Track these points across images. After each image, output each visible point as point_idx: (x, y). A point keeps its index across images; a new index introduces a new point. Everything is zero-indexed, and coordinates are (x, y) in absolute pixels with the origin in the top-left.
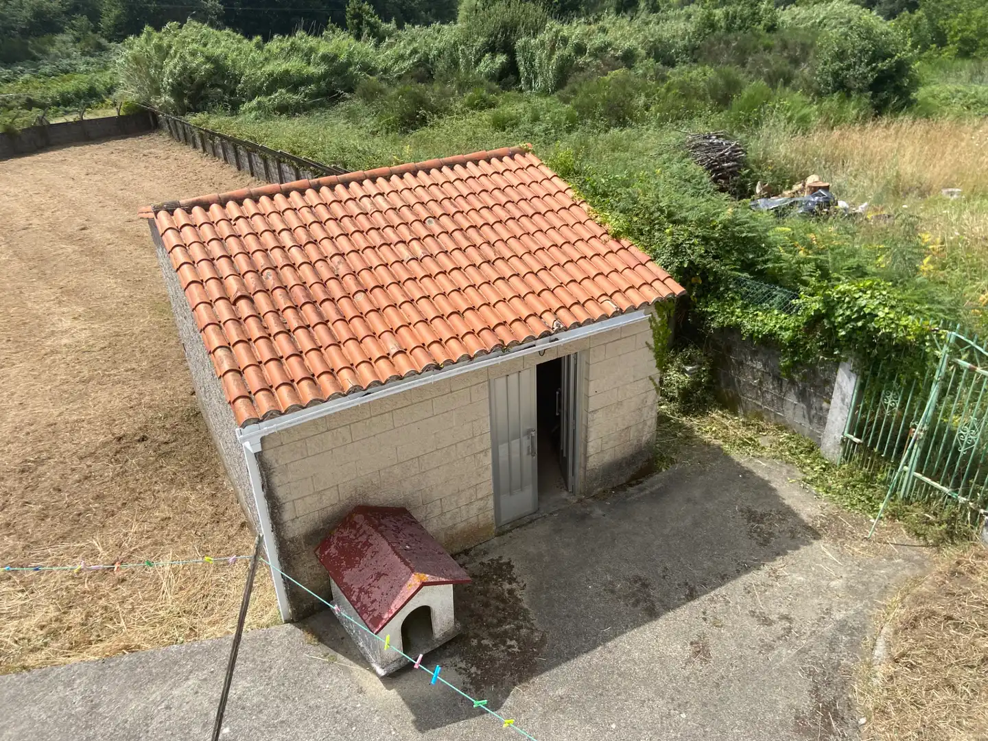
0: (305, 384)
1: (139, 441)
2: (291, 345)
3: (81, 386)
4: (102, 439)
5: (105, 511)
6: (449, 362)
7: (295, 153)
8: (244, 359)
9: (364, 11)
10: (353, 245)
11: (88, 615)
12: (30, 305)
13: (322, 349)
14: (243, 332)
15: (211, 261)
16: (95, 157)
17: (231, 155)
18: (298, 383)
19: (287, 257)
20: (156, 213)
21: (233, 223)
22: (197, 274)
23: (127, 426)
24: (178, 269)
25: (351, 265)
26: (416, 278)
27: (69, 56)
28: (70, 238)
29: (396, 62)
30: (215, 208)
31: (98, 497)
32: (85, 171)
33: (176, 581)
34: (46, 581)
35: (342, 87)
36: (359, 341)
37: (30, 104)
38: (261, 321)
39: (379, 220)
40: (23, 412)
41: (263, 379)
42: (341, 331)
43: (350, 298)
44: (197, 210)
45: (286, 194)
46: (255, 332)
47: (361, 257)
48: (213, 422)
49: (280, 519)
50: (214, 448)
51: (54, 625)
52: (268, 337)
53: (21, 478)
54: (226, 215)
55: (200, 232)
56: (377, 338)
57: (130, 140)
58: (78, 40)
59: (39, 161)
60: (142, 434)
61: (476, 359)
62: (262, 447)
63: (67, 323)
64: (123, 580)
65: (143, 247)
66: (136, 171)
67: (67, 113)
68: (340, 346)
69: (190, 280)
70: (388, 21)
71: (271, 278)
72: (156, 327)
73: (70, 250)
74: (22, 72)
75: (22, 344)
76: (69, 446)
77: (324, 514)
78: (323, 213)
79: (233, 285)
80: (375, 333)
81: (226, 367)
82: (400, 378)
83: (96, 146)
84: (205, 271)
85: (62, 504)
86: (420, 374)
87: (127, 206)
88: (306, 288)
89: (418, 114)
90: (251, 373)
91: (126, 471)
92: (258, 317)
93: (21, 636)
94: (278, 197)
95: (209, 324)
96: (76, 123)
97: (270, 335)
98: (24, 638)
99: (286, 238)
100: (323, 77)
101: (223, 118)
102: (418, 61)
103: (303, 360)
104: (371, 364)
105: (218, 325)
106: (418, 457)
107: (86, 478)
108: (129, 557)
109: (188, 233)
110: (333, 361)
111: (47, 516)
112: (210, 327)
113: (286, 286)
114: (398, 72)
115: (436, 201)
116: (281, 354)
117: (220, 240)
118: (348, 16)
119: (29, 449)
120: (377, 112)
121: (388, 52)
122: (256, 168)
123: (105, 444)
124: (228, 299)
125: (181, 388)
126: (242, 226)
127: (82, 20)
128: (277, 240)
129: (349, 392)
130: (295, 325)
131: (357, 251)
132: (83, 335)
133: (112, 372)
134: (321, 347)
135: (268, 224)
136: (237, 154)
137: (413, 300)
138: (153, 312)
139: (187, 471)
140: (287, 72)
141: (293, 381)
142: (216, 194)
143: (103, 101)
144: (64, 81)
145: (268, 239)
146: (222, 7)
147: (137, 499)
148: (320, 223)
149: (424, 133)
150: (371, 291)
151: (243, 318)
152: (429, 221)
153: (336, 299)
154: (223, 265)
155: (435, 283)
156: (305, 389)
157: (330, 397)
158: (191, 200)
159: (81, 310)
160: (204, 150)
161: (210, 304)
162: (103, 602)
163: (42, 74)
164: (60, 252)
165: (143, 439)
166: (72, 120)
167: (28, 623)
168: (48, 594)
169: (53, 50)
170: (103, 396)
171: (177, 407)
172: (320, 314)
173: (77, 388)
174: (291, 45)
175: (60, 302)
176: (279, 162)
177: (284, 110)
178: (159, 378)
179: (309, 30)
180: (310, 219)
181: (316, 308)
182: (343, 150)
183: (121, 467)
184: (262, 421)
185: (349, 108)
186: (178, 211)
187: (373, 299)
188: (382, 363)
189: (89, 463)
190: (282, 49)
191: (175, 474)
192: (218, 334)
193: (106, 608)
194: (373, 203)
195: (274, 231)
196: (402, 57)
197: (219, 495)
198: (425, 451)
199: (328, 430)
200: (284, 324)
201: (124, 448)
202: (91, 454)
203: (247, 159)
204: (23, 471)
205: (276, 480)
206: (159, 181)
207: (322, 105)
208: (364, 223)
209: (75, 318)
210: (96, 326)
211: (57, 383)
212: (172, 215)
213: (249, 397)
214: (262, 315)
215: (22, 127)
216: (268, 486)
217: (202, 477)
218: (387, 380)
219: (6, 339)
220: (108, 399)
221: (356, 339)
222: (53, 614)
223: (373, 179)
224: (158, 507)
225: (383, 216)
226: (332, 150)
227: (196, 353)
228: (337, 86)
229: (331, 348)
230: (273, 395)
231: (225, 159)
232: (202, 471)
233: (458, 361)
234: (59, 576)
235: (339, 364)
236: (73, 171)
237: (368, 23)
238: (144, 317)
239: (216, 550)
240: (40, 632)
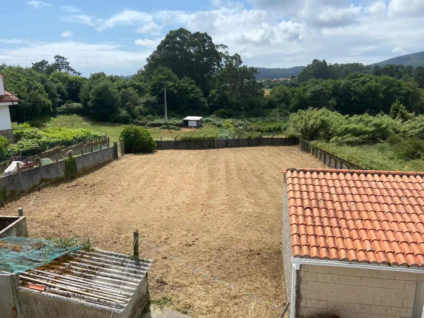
0: (324, 249)
1: (257, 254)
2: (322, 232)
3: (244, 228)
4: (245, 249)
5: (239, 275)
6: (396, 264)
7: (349, 160)
8: (302, 231)
9: (400, 108)
10: (362, 199)
11: (222, 311)
12: (238, 195)
13: (335, 238)
14: (305, 221)
15: (301, 192)
16: (273, 151)
17: (323, 157)
18: (321, 248)
19: (331, 197)
20: (287, 171)
21: (313, 180)
22: (294, 195)
23: (255, 247)
24: (288, 185)
25: (358, 208)
26: (389, 221)
27: (275, 116)
28: (257, 176)
29: (411, 129)
30: (308, 173)
31: (238, 269)
32: (268, 155)
33: (254, 314)
34: (213, 291)
35: (380, 137)
36: (353, 240)
37: (258, 130)
38: (313, 219)
39: (377, 192)
40: (225, 230)
41: (307, 241)
42: (346, 233)
43: (354, 221)
44: (301, 173)
45: (338, 173)
46: (310, 223)
47: (364, 205)
48: (285, 256)
49: (299, 304)
50: (282, 268)
51: (211, 309)
52: (314, 226)
53: (217, 252)
54: (311, 176)
55: (300, 181)
56: (362, 241)
57: (287, 147)
58: (280, 111)
59: (255, 149)
60: (259, 252)
61: (411, 267)
62: (300, 268)
63: (247, 204)
64: (237, 304)
65: (280, 184)
66: (285, 158)
67: (269, 135)
68: (343, 239)
69: (292, 196)
70: (411, 112)
71: (322, 204)
72: (275, 214)
73: (256, 180)
74: (259, 120)
75: (232, 207)
76: (235, 247)
77: (319, 311)
78: (352, 184)
79: (306, 203)
80: (361, 239)
81: (295, 232)
82: (368, 262)
83: (274, 147)
84: (298, 195)
85: (226, 267)
86: (379, 264)
87: (279, 169)
88: (335, 211)
89: (417, 153)
90: (303, 237)
91: (249, 264)
92: (313, 217)
93: (200, 307)
94: (334, 174)
95: (293, 214)
96: (271, 138)
97: (315, 225)
98: (201, 308)
99: (333, 190)
100: (372, 132)
101: (323, 144)
102: (422, 130)
103: (326, 239)
104: (356, 251)
105: (297, 216)
106: (370, 305)
107: (236, 261)
108: (241, 296)
109: (296, 181)
110: (338, 244)
111: (221, 269)
112: (294, 215)
113: (327, 209)
114: (411, 133)
115: (409, 190)
116: (317, 234)
117: (307, 185)
118: (391, 109)
119: (223, 243)
120: (395, 150)
121: (408, 125)
122: (331, 164)
123: (246, 251)
124: (303, 207)
125: (277, 240)
126: (316, 182)
127: (283, 105)
128: (329, 190)
129: (342, 260)
130: (327, 224)
131: (363, 202)
132: (251, 210)
133: (256, 226)
134: (335, 237)
135: (327, 183)
136: (325, 158)
137: (385, 230)
138: (275, 209)
139: (270, 273)
140: (355, 128)
141: (319, 246)
142: (310, 168)
143: (282, 132)
144: (271, 124)
145: (325, 189)
146: (336, 103)
147: (250, 275)
148: (349, 187)
149: (418, 162)
150: (365, 221)
151: (307, 216)
152: (403, 198)
153: (348, 219)
154: (305, 195)
155: (399, 226)
156: (323, 251)
157: (333, 258)
158: (300, 169)
159: (253, 201)
160: (313, 154)
161: (296, 207)
162: (228, 308)
163: (265, 121)
164: (252, 180)
165: (259, 254)
166: (270, 137)
167: (204, 304)
168: (212, 296)
169: (271, 114)
170: (251, 234)
171: (274, 247)
172: (338, 223)
173: (243, 228)
174: (360, 118)
175: (247, 197)
176: (342, 163)
177: (351, 144)
178: (271, 234)
179: (370, 114)
180: (345, 185)
181: (338, 221)
182: (372, 162)
183: (248, 262)
184: (302, 258)
185: (382, 146)
186: (295, 172)
187: (365, 224)
188: (361, 252)
189: (239, 256)
190: (356, 120)
191: (265, 272)
192: (295, 219)
193: (228, 311)
194: (376, 185)
195: (329, 186)
196: (414, 128)
197: (279, 288)
198: (374, 303)
199: (329, 274)
200: (322, 223)
201: (252, 255)
202: (241, 253)
203: (328, 160)
204: (219, 250)
205: (302, 286)
206: (293, 163)
207: (369, 144)
208: (370, 191)
209: (250, 204)
210: (256, 208)
211: (237, 224)
212: (292, 173)
213: (300, 246)
214: (314, 216)
215: (254, 137)
216: (298, 287)
217: (275, 277)
218: (362, 261)
219: (228, 204)
220: (251, 235)
221: (352, 239)
222: (211, 304)
223: (380, 175)
224: (256, 282)
225: (380, 191)
226: (367, 162)
227: (286, 226)
228: (377, 137)
229: (339, 238)
230: (310, 249)
231: (320, 159)
232: (275, 275)
233: (401, 265)
234: (218, 292)
235: (341, 246)
236: (265, 154)
237: (401, 112)
238: (272, 210)
239: (272, 309)
240: (206, 309)
